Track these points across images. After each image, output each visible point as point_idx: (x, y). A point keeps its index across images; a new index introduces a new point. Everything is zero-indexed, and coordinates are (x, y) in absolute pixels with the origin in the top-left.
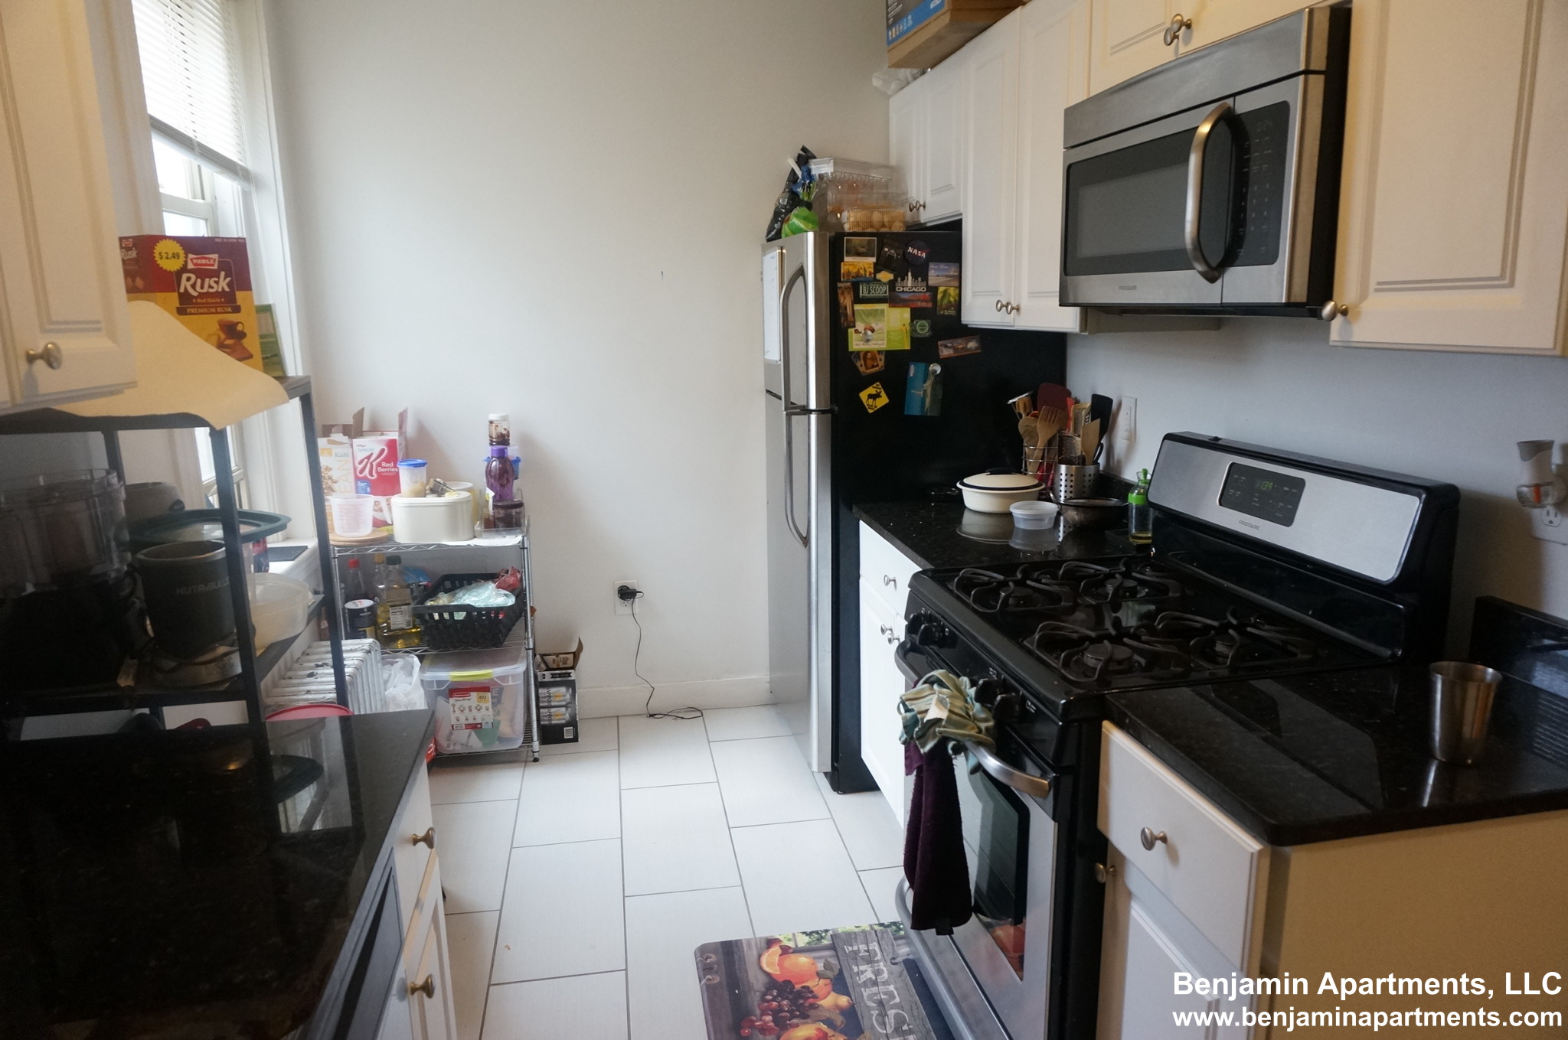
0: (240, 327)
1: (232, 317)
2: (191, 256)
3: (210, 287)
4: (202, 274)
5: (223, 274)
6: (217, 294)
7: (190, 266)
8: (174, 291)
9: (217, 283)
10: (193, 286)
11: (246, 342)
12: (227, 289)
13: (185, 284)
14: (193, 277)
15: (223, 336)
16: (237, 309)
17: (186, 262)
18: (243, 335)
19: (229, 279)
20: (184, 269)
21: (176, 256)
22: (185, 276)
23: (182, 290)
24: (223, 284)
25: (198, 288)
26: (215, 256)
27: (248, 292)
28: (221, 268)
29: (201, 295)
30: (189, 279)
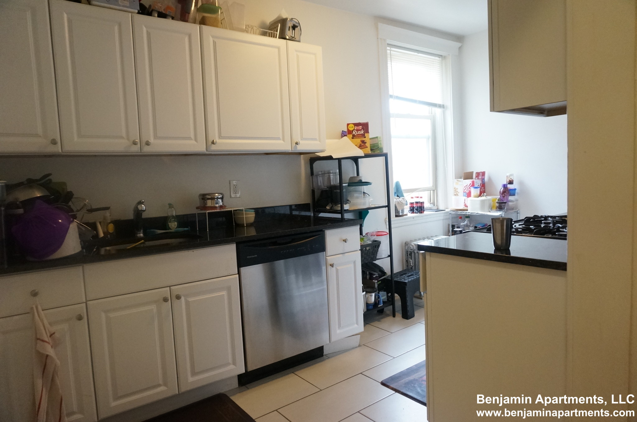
0: (365, 141)
1: (364, 139)
2: (355, 127)
3: (359, 133)
4: (358, 130)
5: (362, 130)
6: (361, 134)
7: (355, 129)
8: (351, 134)
9: (361, 132)
10: (356, 133)
11: (366, 144)
12: (363, 133)
13: (354, 133)
14: (356, 131)
15: (361, 143)
16: (365, 137)
17: (354, 128)
18: (366, 143)
19: (364, 131)
20: (354, 130)
21: (352, 127)
22: (354, 131)
23: (353, 134)
24: (362, 132)
25: (357, 133)
26: (361, 126)
27: (368, 134)
28: (362, 129)
29: (357, 135)
30: (355, 132)
